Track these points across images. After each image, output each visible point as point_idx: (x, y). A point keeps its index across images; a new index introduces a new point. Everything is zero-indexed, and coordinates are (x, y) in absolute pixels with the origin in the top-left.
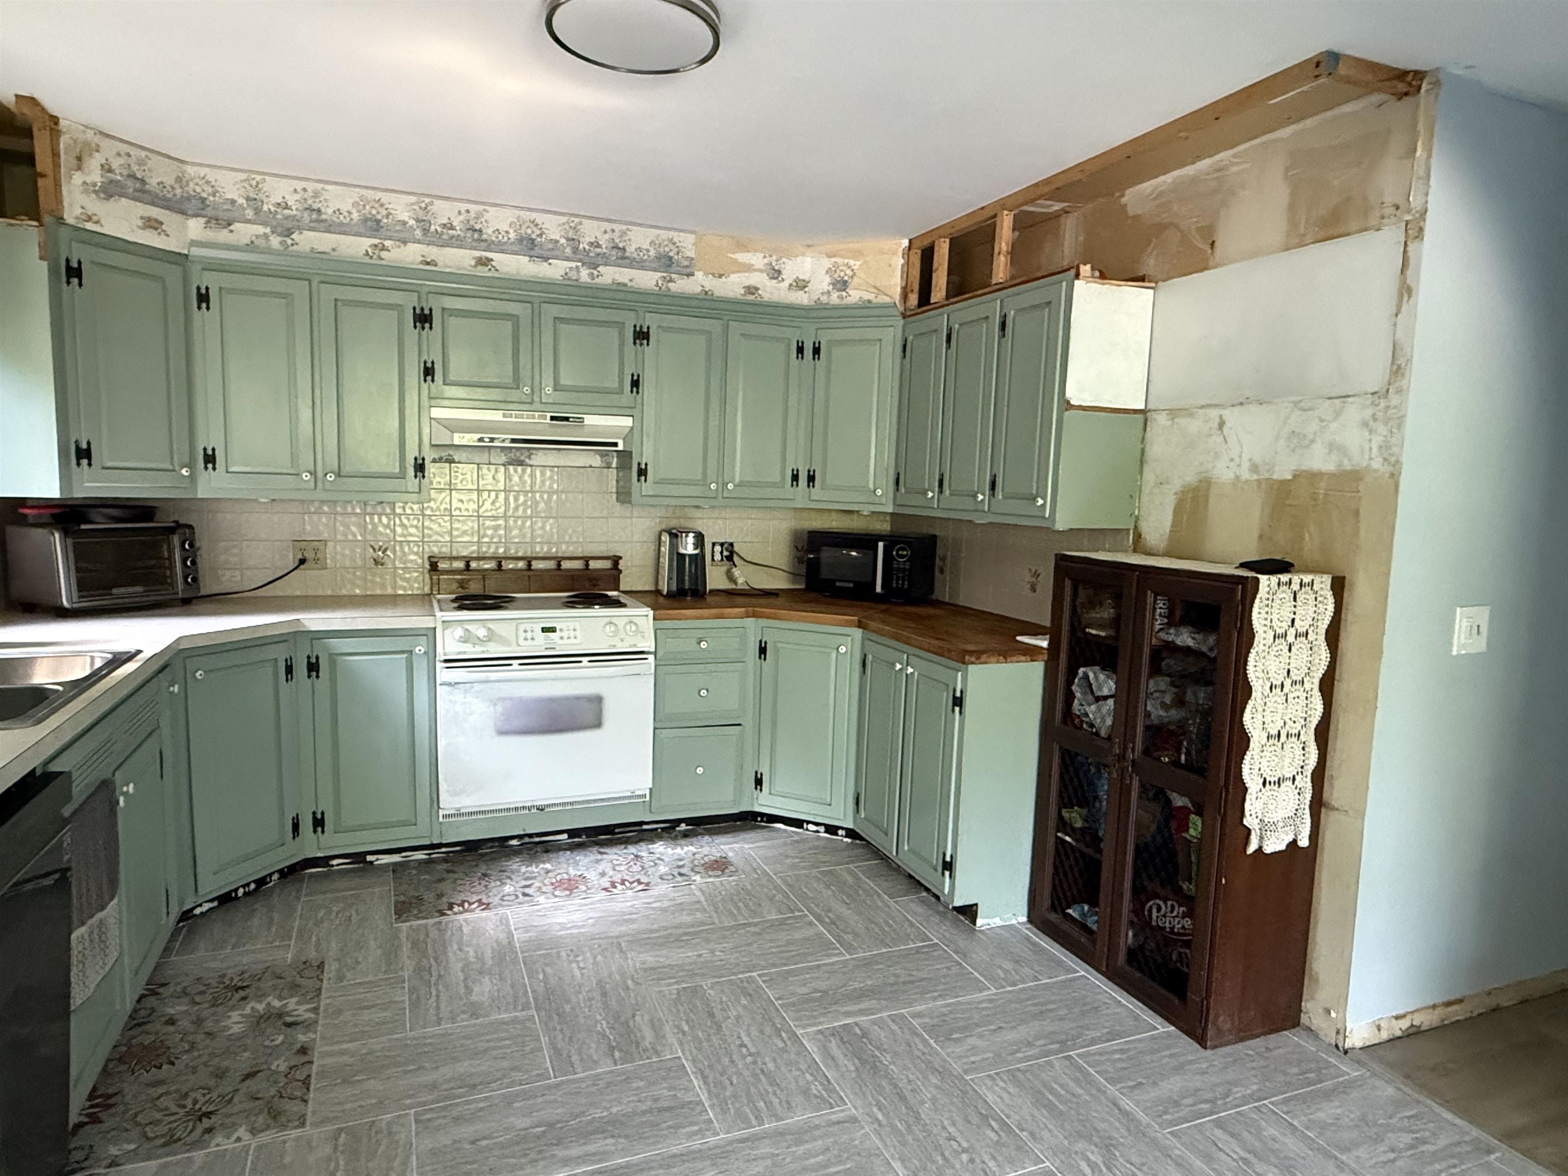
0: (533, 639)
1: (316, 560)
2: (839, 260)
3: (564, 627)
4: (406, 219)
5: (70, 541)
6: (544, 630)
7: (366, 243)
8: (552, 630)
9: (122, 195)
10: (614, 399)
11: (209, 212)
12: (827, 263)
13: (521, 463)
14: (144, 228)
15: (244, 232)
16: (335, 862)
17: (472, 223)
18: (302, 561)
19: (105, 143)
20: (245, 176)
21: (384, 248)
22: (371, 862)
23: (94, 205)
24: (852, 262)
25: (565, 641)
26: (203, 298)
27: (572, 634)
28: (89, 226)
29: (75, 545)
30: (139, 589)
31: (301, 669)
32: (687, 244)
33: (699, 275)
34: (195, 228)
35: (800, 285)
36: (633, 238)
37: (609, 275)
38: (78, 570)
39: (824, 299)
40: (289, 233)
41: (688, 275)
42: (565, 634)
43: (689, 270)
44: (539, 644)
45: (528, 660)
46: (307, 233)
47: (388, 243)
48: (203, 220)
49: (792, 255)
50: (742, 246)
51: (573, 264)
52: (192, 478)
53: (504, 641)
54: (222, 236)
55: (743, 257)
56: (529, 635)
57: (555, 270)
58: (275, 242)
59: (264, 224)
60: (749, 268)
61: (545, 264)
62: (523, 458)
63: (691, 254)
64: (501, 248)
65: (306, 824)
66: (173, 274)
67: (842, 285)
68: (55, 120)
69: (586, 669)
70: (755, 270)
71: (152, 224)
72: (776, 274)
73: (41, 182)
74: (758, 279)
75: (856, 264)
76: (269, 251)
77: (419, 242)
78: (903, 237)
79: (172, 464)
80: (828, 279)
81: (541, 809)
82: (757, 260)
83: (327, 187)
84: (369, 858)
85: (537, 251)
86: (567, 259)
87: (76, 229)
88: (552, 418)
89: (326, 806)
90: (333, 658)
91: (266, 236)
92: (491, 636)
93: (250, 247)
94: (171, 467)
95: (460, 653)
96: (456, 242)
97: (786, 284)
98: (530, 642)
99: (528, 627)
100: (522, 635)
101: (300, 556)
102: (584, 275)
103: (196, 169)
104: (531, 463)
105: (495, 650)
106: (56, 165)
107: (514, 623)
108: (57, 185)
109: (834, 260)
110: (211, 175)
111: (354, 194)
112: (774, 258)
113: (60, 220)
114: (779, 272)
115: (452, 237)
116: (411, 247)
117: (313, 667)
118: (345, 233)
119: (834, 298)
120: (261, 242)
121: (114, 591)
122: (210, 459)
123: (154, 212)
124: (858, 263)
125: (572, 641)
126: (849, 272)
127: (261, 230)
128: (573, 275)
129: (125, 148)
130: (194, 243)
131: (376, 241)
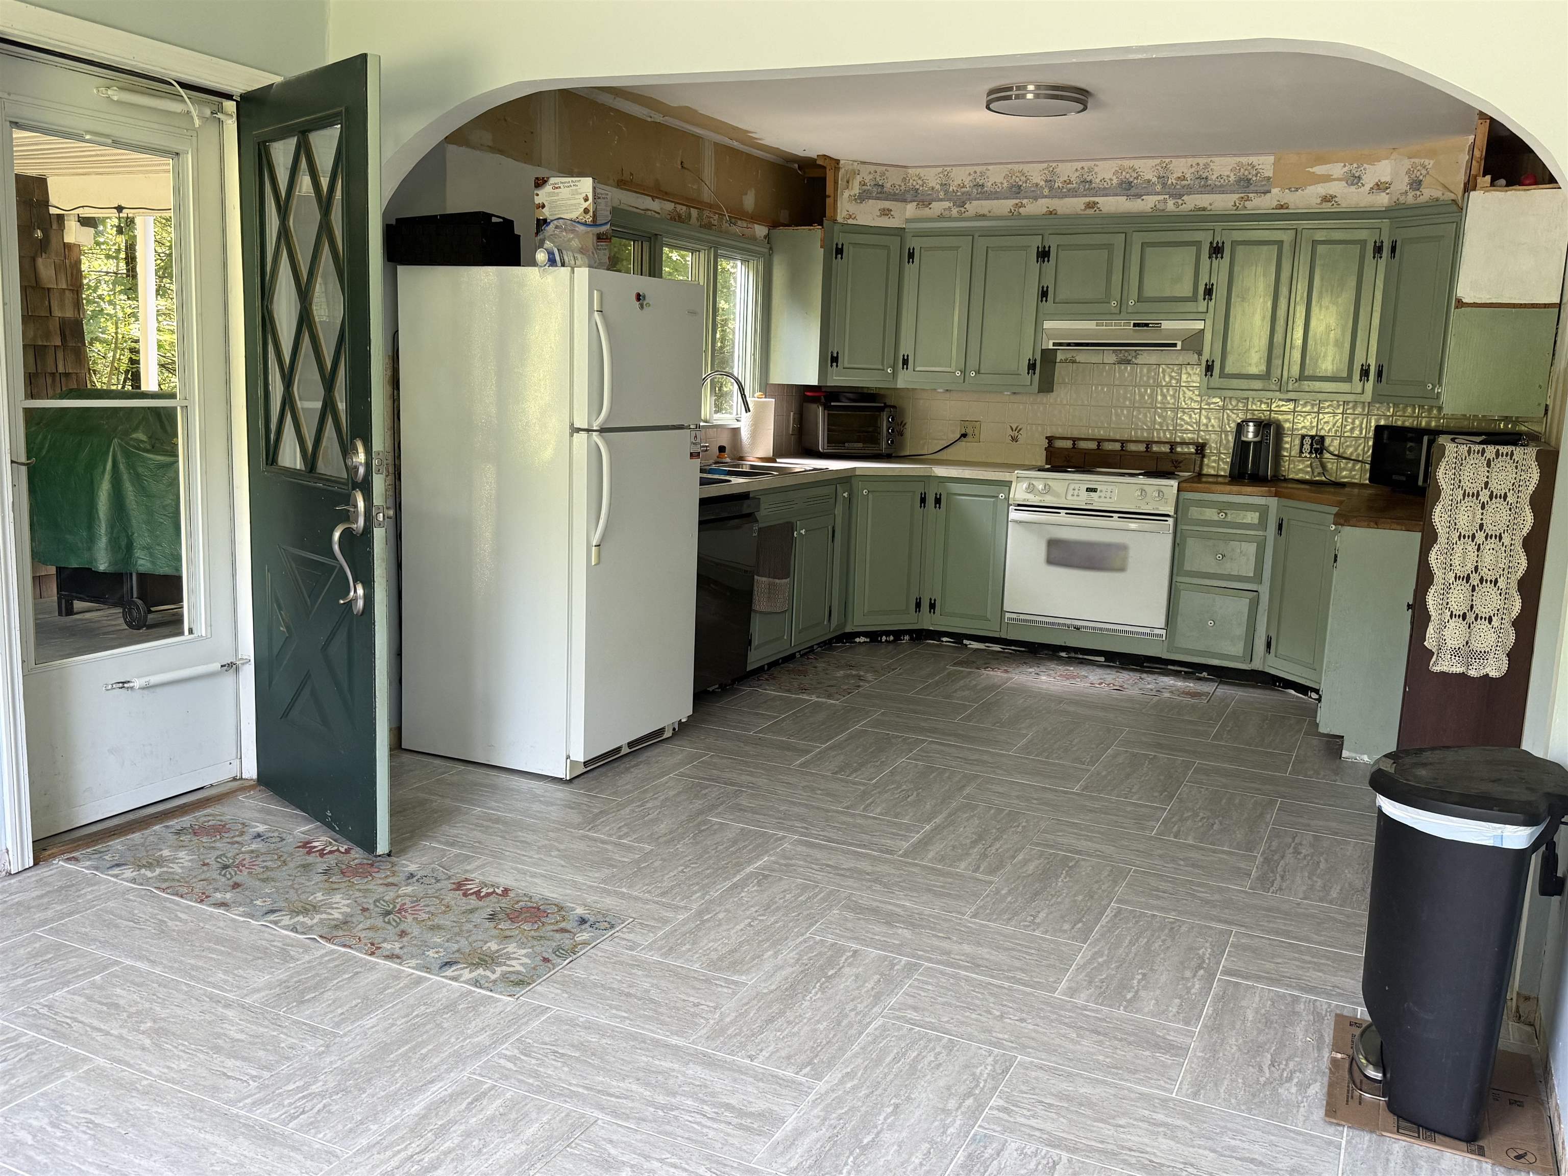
0: (1078, 496)
1: (974, 435)
2: (1417, 160)
3: (1104, 490)
4: (1038, 182)
5: (826, 412)
6: (1088, 490)
7: (1011, 203)
8: (1095, 490)
9: (869, 198)
10: (1190, 306)
11: (920, 197)
12: (1407, 164)
13: (1128, 362)
14: (881, 215)
15: (938, 207)
16: (945, 639)
17: (1085, 176)
18: (964, 435)
19: (862, 168)
20: (940, 169)
21: (1023, 206)
22: (966, 645)
23: (852, 208)
24: (1427, 162)
25: (1103, 500)
26: (911, 255)
27: (1108, 494)
28: (850, 221)
29: (829, 414)
30: (860, 445)
31: (931, 500)
32: (1265, 164)
33: (1275, 191)
34: (911, 210)
35: (1380, 187)
36: (1214, 168)
37: (1192, 202)
38: (829, 430)
39: (1402, 199)
40: (963, 205)
41: (1265, 193)
42: (1103, 495)
43: (1266, 188)
44: (1081, 499)
45: (1072, 511)
46: (975, 203)
47: (1025, 201)
48: (915, 203)
49: (1373, 160)
50: (1321, 160)
51: (1161, 197)
52: (894, 374)
53: (1057, 495)
54: (926, 212)
55: (1319, 170)
56: (1076, 492)
57: (1147, 204)
58: (955, 212)
59: (949, 200)
60: (1327, 179)
61: (1139, 200)
62: (1130, 358)
63: (1270, 174)
64: (1105, 192)
65: (925, 606)
66: (894, 243)
67: (1416, 184)
68: (837, 161)
69: (1115, 522)
70: (1335, 180)
71: (886, 212)
72: (1355, 180)
73: (828, 200)
74: (1336, 188)
75: (1430, 163)
76: (951, 219)
77: (1046, 197)
78: (1470, 134)
79: (883, 364)
80: (1406, 180)
81: (1077, 628)
82: (1337, 170)
83: (990, 167)
84: (965, 642)
85: (1133, 191)
86: (1158, 194)
87: (843, 225)
88: (1135, 325)
89: (937, 596)
90: (950, 494)
91: (950, 208)
92: (1048, 489)
93: (941, 217)
94: (881, 367)
95: (1024, 500)
96: (1074, 193)
97: (1367, 187)
98: (1075, 498)
99: (1077, 486)
100: (1070, 492)
101: (963, 432)
102: (1171, 205)
103: (914, 170)
104: (1136, 362)
105: (1049, 500)
106: (836, 189)
107: (1068, 482)
108: (835, 201)
109: (1413, 160)
110: (922, 172)
111: (1004, 170)
112: (1355, 165)
113: (835, 221)
114: (1359, 178)
115: (1069, 190)
116: (1042, 201)
117: (938, 501)
118: (997, 199)
119: (1410, 199)
120: (946, 213)
121: (846, 445)
122: (905, 362)
123: (887, 204)
124: (1432, 162)
125: (1108, 500)
126: (1424, 172)
127: (947, 204)
128: (1161, 206)
129: (872, 168)
130: (908, 221)
131: (1017, 201)
